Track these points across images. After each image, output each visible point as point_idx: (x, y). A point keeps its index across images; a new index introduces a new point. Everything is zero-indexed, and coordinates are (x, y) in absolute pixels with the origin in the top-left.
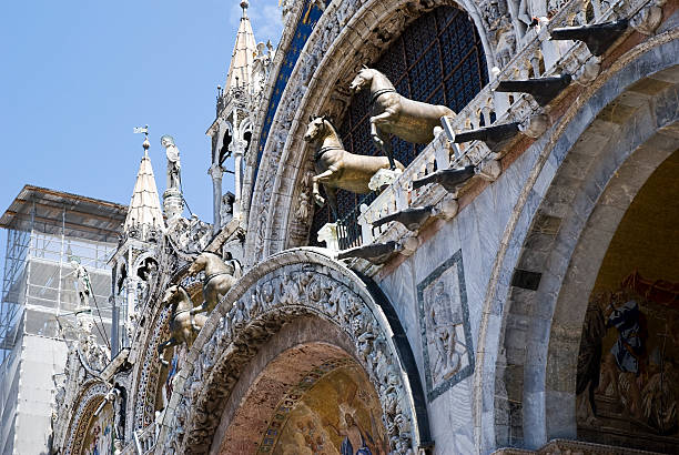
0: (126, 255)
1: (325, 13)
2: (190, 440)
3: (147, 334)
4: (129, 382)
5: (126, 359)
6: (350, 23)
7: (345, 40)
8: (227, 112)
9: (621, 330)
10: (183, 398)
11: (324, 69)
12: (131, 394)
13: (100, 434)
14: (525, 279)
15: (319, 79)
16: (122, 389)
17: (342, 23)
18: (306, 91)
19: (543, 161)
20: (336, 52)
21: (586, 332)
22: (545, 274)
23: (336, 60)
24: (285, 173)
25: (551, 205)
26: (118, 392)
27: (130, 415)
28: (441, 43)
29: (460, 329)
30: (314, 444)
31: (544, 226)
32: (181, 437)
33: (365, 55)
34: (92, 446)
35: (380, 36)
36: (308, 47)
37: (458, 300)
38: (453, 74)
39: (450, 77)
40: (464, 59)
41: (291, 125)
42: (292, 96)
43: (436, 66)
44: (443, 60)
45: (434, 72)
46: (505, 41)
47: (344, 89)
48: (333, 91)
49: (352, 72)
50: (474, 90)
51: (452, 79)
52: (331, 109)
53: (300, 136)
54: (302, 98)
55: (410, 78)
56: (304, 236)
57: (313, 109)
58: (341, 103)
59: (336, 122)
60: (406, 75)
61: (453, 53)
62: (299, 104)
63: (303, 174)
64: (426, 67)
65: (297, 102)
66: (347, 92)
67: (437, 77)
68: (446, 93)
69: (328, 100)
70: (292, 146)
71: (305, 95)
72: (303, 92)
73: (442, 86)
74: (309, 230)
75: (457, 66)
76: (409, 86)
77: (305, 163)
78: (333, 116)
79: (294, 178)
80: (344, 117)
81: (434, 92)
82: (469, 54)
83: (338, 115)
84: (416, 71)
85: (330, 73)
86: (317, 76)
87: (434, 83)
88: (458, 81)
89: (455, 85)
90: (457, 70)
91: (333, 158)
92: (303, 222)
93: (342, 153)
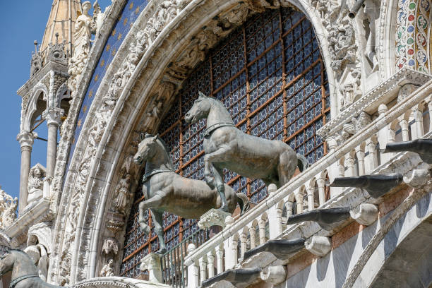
11: (156, 50)
24: (104, 157)
28: (285, 44)
33: (202, 41)
35: (221, 25)
36: (141, 21)
38: (295, 82)
39: (292, 85)
40: (307, 68)
41: (115, 104)
42: (118, 73)
43: (278, 69)
44: (286, 64)
45: (275, 74)
46: (350, 73)
47: (176, 73)
48: (164, 74)
49: (186, 56)
50: (315, 106)
51: (293, 87)
52: (160, 92)
53: (124, 118)
54: (129, 77)
55: (249, 74)
56: (121, 227)
57: (141, 91)
58: (172, 87)
59: (165, 106)
60: (245, 71)
61: (296, 60)
62: (126, 83)
63: (124, 159)
64: (267, 67)
65: (124, 80)
66: (179, 76)
67: (278, 80)
68: (286, 102)
69: (158, 83)
70: (114, 127)
71: (133, 74)
72: (131, 70)
73: (282, 93)
74: (126, 220)
75: (300, 75)
76: (247, 83)
77: (128, 147)
78: (162, 100)
79: (114, 163)
80: (174, 101)
81: (273, 97)
82: (313, 65)
83: (168, 99)
84: (256, 68)
85: (163, 55)
86: (147, 56)
87: (274, 86)
88: (299, 91)
89: (295, 95)
90: (299, 79)
91: (162, 183)
92: (120, 211)
93: (173, 177)
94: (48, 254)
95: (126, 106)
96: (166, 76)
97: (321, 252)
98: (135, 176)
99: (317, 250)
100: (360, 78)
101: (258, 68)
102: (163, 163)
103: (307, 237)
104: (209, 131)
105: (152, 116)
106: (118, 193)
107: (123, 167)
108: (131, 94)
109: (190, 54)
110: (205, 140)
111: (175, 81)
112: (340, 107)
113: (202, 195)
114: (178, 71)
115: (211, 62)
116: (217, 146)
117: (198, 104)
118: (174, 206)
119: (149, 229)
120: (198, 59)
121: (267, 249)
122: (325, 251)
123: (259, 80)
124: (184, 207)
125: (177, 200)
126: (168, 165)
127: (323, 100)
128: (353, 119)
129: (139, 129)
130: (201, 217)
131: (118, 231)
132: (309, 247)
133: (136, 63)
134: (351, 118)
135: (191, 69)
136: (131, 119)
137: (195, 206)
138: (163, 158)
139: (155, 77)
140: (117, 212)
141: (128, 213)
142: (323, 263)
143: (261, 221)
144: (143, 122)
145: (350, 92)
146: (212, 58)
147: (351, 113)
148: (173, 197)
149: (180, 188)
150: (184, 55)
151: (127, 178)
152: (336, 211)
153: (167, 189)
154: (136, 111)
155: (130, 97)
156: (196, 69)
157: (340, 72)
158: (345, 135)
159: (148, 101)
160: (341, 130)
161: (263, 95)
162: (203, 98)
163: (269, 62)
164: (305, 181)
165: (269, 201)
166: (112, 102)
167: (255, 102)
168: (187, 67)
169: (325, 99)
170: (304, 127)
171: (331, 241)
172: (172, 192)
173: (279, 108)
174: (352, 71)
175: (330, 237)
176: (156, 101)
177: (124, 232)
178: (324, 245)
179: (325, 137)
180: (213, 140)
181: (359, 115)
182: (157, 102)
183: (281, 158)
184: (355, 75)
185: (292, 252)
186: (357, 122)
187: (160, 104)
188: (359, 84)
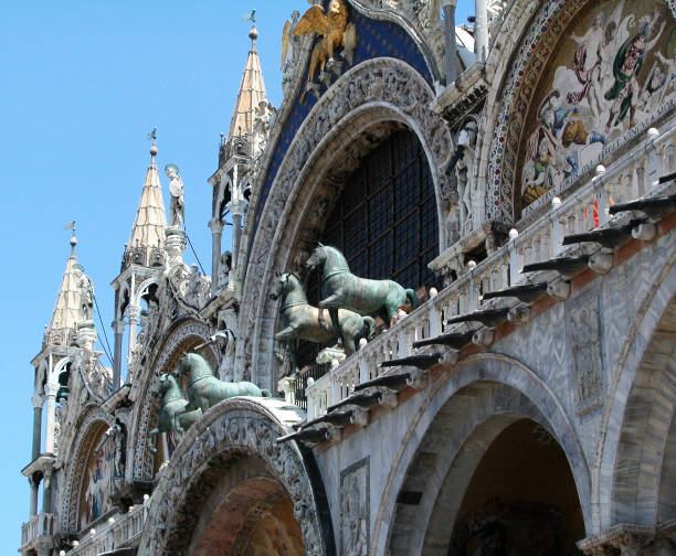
0: (129, 281)
1: (319, 102)
2: (171, 535)
3: (147, 373)
4: (130, 419)
5: (127, 396)
6: (340, 123)
7: (335, 137)
8: (228, 165)
9: (483, 537)
10: (166, 497)
11: (316, 159)
12: (131, 432)
13: (103, 458)
14: (408, 497)
15: (311, 167)
16: (123, 425)
17: (332, 121)
18: (300, 175)
19: (422, 411)
20: (327, 145)
21: (454, 541)
22: (424, 494)
23: (328, 151)
24: (277, 253)
25: (428, 445)
26: (119, 428)
27: (130, 453)
29: (364, 522)
30: (281, 549)
31: (422, 461)
32: (163, 531)
33: (355, 151)
34: (95, 468)
35: (369, 139)
36: (304, 129)
37: (364, 498)
43: (415, 185)
45: (413, 190)
48: (325, 178)
49: (343, 163)
52: (323, 194)
53: (293, 217)
54: (295, 181)
57: (306, 193)
58: (334, 189)
59: (329, 205)
62: (292, 187)
63: (296, 253)
65: (291, 183)
66: (339, 180)
69: (321, 185)
76: (393, 194)
77: (297, 243)
78: (325, 201)
80: (337, 201)
83: (331, 200)
85: (322, 163)
87: (412, 201)
91: (294, 315)
93: (303, 309)
94: (235, 339)
95: (293, 207)
96: (327, 180)
105: (318, 215)
107: (295, 260)
108: (297, 197)
109: (346, 161)
112: (446, 244)
114: (337, 176)
115: (365, 169)
129: (307, 227)
135: (349, 173)
136: (299, 219)
139: (317, 181)
144: (310, 221)
146: (366, 166)
150: (340, 162)
154: (303, 210)
156: (353, 173)
159: (313, 202)
161: (404, 208)
168: (345, 172)
182: (321, 203)
187: (324, 205)
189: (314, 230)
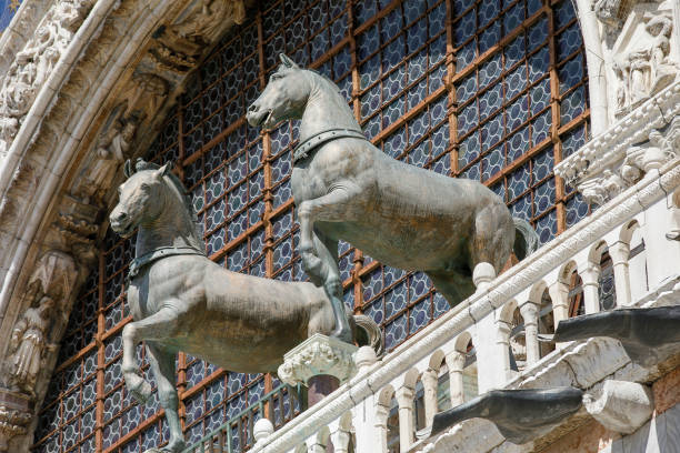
38: (480, 67)
39: (471, 74)
40: (511, 33)
41: (18, 126)
42: (26, 51)
43: (432, 37)
44: (455, 26)
45: (426, 51)
46: (642, 27)
47: (173, 54)
48: (143, 54)
49: (200, 11)
50: (532, 122)
51: (475, 79)
52: (132, 98)
53: (40, 160)
54: (55, 60)
55: (359, 52)
56: (23, 425)
57: (86, 95)
58: (161, 86)
59: (141, 134)
60: (348, 45)
61: (483, 12)
62: (46, 75)
63: (38, 258)
64: (405, 33)
65: (41, 68)
66: (179, 61)
67: (433, 64)
68: (457, 114)
69: (128, 75)
70: (16, 183)
71: (64, 53)
72: (59, 45)
73: (446, 93)
74: (37, 410)
75: (493, 49)
76: (355, 73)
77: (46, 231)
78: (134, 118)
79: (12, 268)
80: (165, 121)
81: (421, 103)
82: (527, 22)
83: (150, 118)
84: (376, 38)
85: (141, 6)
86: (103, 10)
87: (424, 79)
88: (490, 88)
89: (481, 95)
90: (490, 58)
91: (177, 280)
92: (22, 386)
93: (203, 268)
95: (45, 131)
96: (148, 59)
97: (626, 421)
98: (64, 302)
99: (618, 416)
100: (668, 35)
101: (382, 37)
102: (179, 233)
103: (586, 384)
104: (307, 147)
105: (110, 156)
106: (20, 344)
107: (33, 280)
108: (60, 102)
109: (209, 6)
110: (296, 172)
111: (168, 74)
112: (614, 108)
113: (275, 313)
114: (176, 49)
115: (259, 27)
116: (327, 184)
117: (280, 83)
118: (206, 338)
119: (147, 389)
120: (227, 21)
121: (486, 411)
122: (637, 419)
123: (384, 65)
124: (231, 342)
125: (214, 323)
126: (190, 239)
127: (554, 106)
128: (654, 134)
129: (76, 188)
130: (286, 356)
131: (15, 435)
132: (593, 407)
133: (74, 27)
134: (649, 131)
135: (208, 45)
136: (59, 163)
137: (257, 339)
138: (178, 221)
139: (121, 61)
140: (15, 389)
141: (42, 391)
142: (628, 449)
143: (455, 354)
144: (88, 171)
145: (641, 70)
146: (263, 18)
147: (649, 120)
148: (204, 315)
149: (222, 294)
150: (193, 8)
151: (44, 307)
152: (672, 313)
153: (190, 296)
154: (71, 142)
155: (55, 109)
156: (220, 44)
157: (616, 25)
158: (630, 174)
159: (100, 119)
160: (620, 162)
161: (396, 100)
162: (291, 70)
163: (409, 22)
164: (576, 249)
165: (476, 305)
166: (12, 122)
167: (373, 117)
168: (198, 40)
169: (559, 103)
170: (504, 170)
171: (651, 396)
172: (202, 302)
173: (436, 130)
174: (648, 20)
175: (648, 385)
176: (119, 120)
177: (29, 440)
178: (634, 404)
179: (577, 181)
180: (319, 168)
181: (668, 125)
182: (122, 124)
183: (480, 222)
184: (653, 30)
185: (547, 423)
186: (664, 140)
187: (130, 128)
188: (666, 50)
189: (93, 200)
